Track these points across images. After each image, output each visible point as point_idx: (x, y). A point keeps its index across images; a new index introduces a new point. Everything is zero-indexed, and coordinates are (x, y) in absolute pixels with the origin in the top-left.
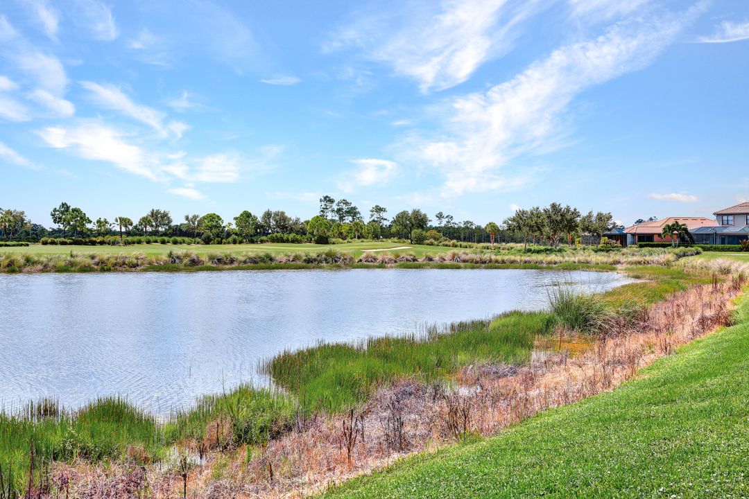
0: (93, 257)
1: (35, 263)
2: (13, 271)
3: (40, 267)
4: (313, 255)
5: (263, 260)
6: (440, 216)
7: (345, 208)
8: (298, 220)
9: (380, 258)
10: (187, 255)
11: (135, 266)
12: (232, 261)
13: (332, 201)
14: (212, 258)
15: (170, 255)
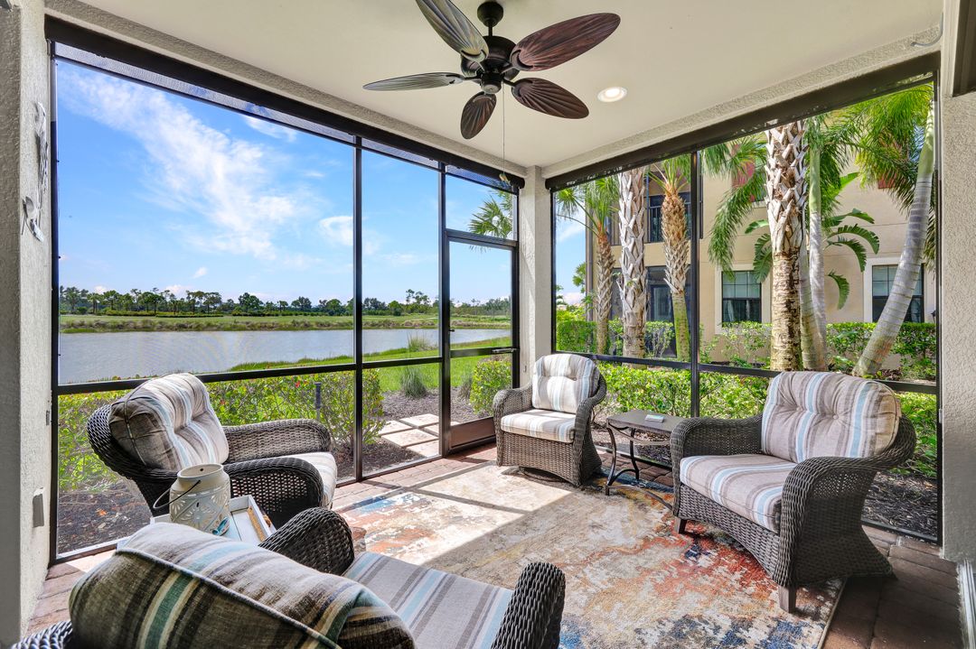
0: (247, 323)
1: (213, 326)
2: (199, 330)
3: (215, 328)
4: (377, 322)
5: (347, 324)
6: (474, 301)
7: (420, 296)
8: (384, 303)
9: (414, 323)
10: (302, 322)
11: (272, 328)
12: (329, 325)
13: (413, 292)
14: (317, 323)
15: (293, 322)
